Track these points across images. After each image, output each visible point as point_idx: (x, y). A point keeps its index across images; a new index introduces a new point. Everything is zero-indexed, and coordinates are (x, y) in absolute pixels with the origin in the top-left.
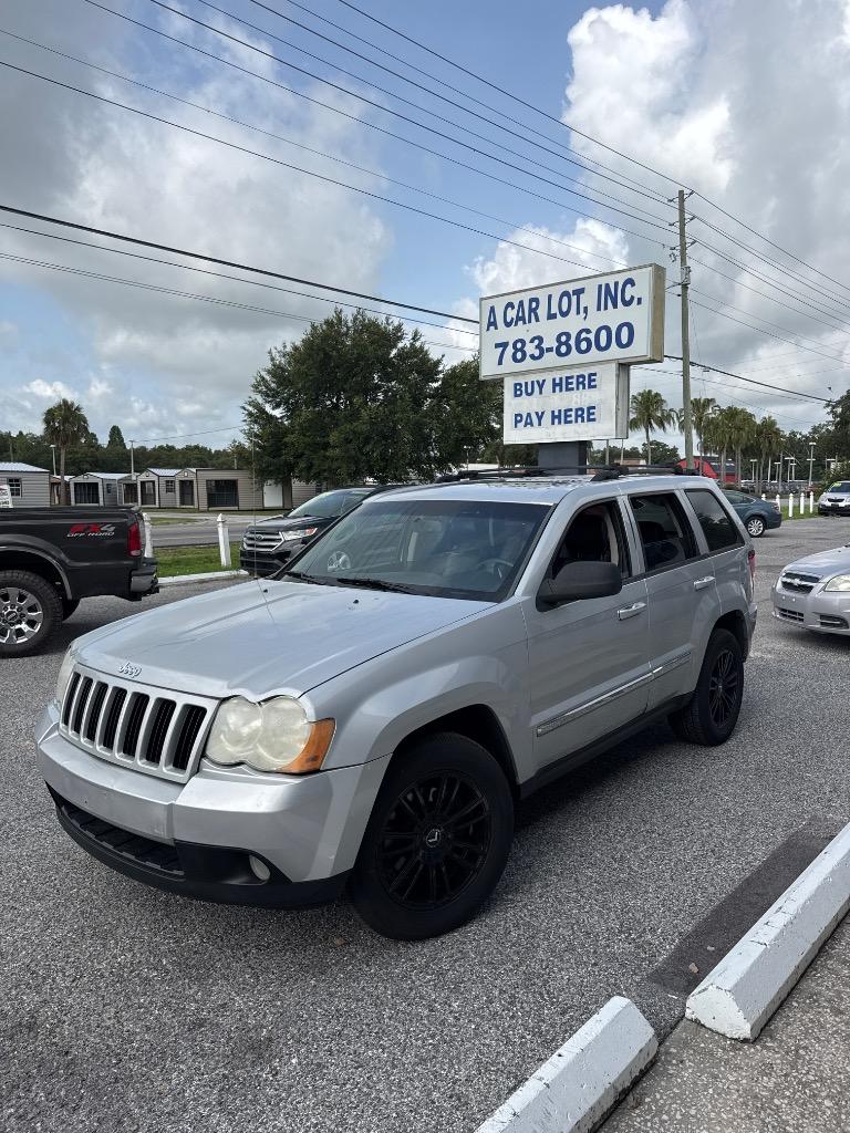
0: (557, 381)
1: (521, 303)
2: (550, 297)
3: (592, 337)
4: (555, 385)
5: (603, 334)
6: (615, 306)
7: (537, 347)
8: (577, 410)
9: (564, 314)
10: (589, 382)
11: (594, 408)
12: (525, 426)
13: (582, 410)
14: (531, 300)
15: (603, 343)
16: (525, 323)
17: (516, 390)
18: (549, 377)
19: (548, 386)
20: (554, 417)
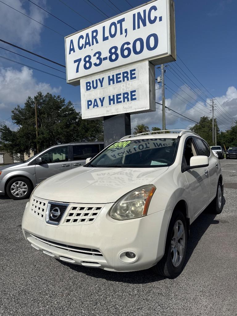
0: (111, 78)
1: (87, 35)
2: (104, 27)
3: (131, 46)
4: (110, 80)
5: (138, 44)
6: (145, 25)
7: (98, 58)
8: (124, 94)
9: (113, 36)
10: (131, 75)
11: (135, 91)
12: (94, 107)
13: (127, 93)
14: (93, 32)
15: (138, 49)
16: (90, 46)
17: (87, 86)
18: (106, 76)
19: (106, 81)
20: (110, 100)
